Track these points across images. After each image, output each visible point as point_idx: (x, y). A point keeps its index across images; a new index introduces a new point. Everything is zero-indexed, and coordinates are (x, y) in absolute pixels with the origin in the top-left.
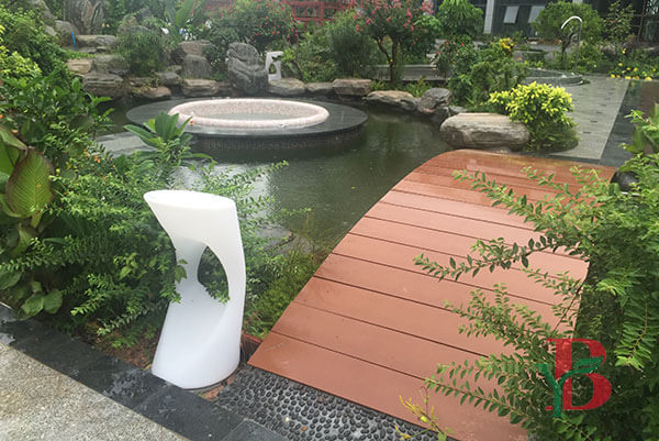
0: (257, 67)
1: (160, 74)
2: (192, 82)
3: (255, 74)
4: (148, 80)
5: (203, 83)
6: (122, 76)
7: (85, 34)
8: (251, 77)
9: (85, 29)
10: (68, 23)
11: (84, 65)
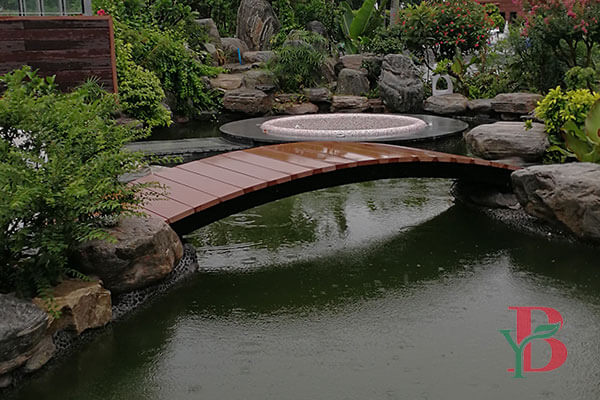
0: (410, 81)
1: (308, 90)
2: (338, 99)
3: (407, 89)
4: (294, 96)
5: (350, 99)
6: (266, 92)
7: (253, 50)
8: (402, 93)
9: (254, 46)
10: (237, 40)
11: (234, 81)
